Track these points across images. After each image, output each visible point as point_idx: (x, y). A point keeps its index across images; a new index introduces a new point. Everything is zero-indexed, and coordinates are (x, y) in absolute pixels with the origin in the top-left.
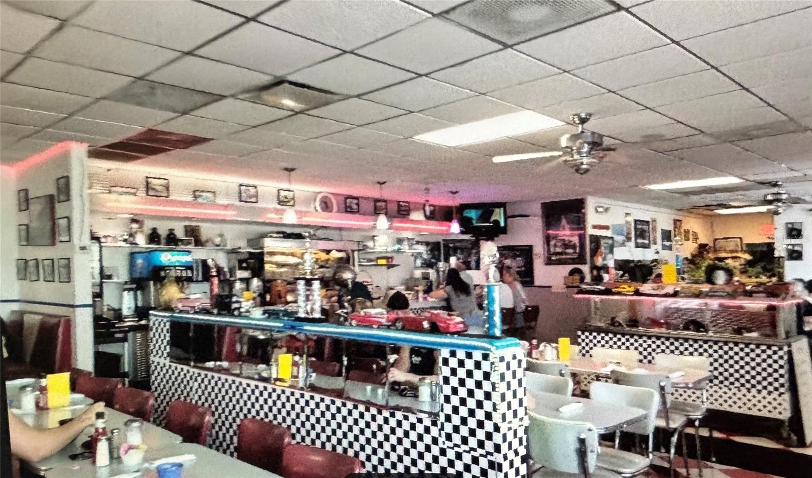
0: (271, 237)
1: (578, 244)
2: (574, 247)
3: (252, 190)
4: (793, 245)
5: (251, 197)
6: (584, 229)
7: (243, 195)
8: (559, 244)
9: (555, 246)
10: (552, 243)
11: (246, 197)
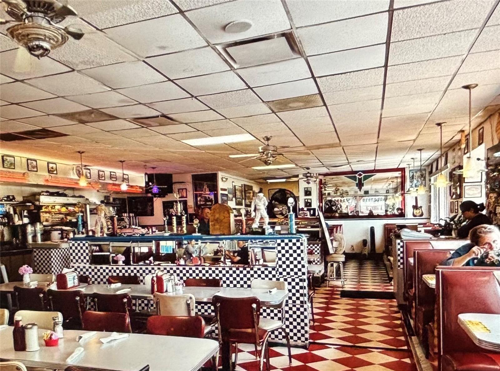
0: (43, 195)
1: (213, 199)
2: (211, 201)
3: (34, 163)
4: (308, 199)
5: (33, 167)
6: (217, 190)
7: (30, 166)
8: (203, 199)
9: (200, 201)
10: (199, 199)
11: (32, 167)
